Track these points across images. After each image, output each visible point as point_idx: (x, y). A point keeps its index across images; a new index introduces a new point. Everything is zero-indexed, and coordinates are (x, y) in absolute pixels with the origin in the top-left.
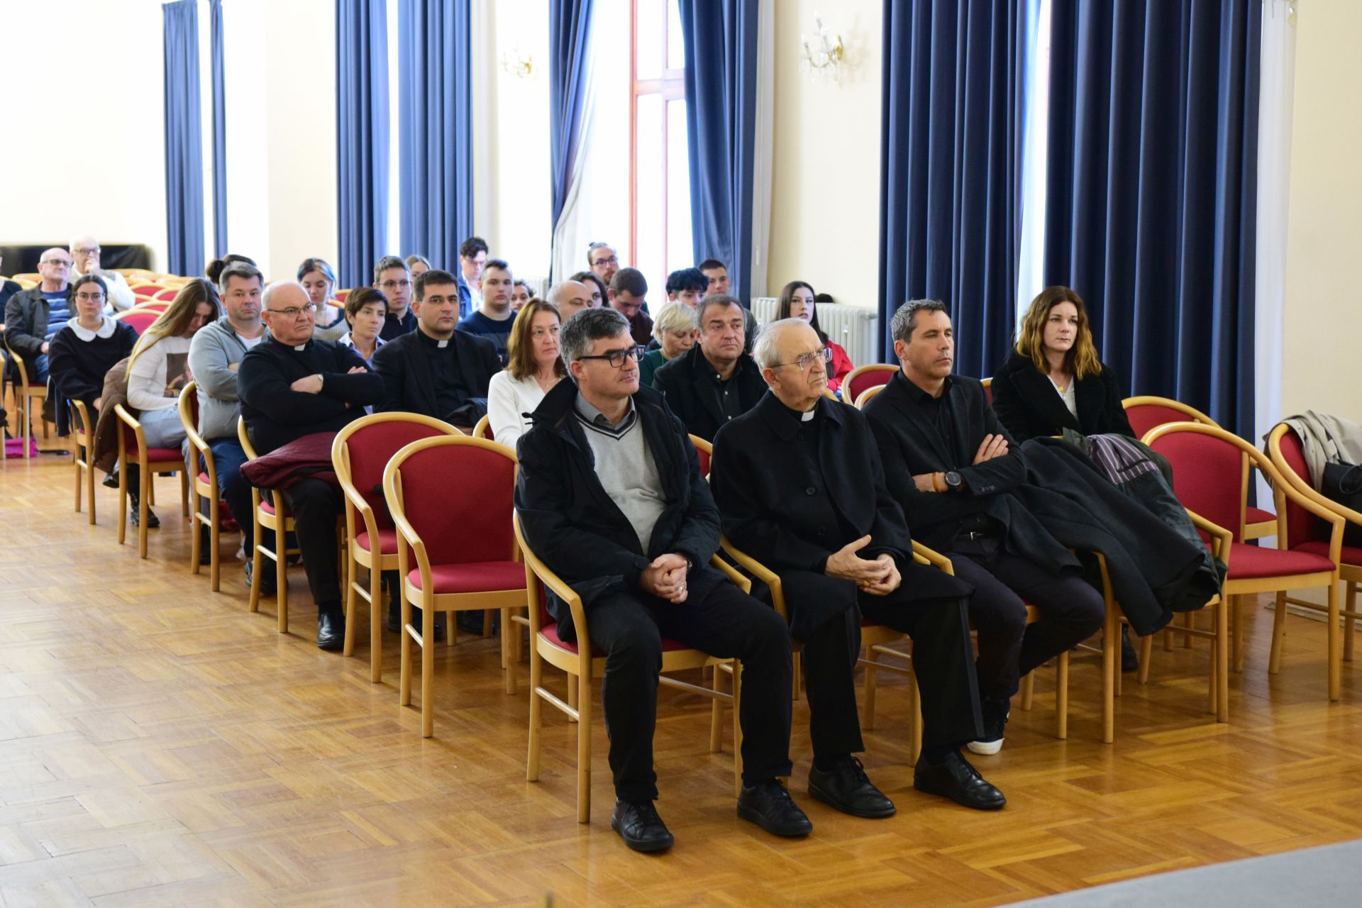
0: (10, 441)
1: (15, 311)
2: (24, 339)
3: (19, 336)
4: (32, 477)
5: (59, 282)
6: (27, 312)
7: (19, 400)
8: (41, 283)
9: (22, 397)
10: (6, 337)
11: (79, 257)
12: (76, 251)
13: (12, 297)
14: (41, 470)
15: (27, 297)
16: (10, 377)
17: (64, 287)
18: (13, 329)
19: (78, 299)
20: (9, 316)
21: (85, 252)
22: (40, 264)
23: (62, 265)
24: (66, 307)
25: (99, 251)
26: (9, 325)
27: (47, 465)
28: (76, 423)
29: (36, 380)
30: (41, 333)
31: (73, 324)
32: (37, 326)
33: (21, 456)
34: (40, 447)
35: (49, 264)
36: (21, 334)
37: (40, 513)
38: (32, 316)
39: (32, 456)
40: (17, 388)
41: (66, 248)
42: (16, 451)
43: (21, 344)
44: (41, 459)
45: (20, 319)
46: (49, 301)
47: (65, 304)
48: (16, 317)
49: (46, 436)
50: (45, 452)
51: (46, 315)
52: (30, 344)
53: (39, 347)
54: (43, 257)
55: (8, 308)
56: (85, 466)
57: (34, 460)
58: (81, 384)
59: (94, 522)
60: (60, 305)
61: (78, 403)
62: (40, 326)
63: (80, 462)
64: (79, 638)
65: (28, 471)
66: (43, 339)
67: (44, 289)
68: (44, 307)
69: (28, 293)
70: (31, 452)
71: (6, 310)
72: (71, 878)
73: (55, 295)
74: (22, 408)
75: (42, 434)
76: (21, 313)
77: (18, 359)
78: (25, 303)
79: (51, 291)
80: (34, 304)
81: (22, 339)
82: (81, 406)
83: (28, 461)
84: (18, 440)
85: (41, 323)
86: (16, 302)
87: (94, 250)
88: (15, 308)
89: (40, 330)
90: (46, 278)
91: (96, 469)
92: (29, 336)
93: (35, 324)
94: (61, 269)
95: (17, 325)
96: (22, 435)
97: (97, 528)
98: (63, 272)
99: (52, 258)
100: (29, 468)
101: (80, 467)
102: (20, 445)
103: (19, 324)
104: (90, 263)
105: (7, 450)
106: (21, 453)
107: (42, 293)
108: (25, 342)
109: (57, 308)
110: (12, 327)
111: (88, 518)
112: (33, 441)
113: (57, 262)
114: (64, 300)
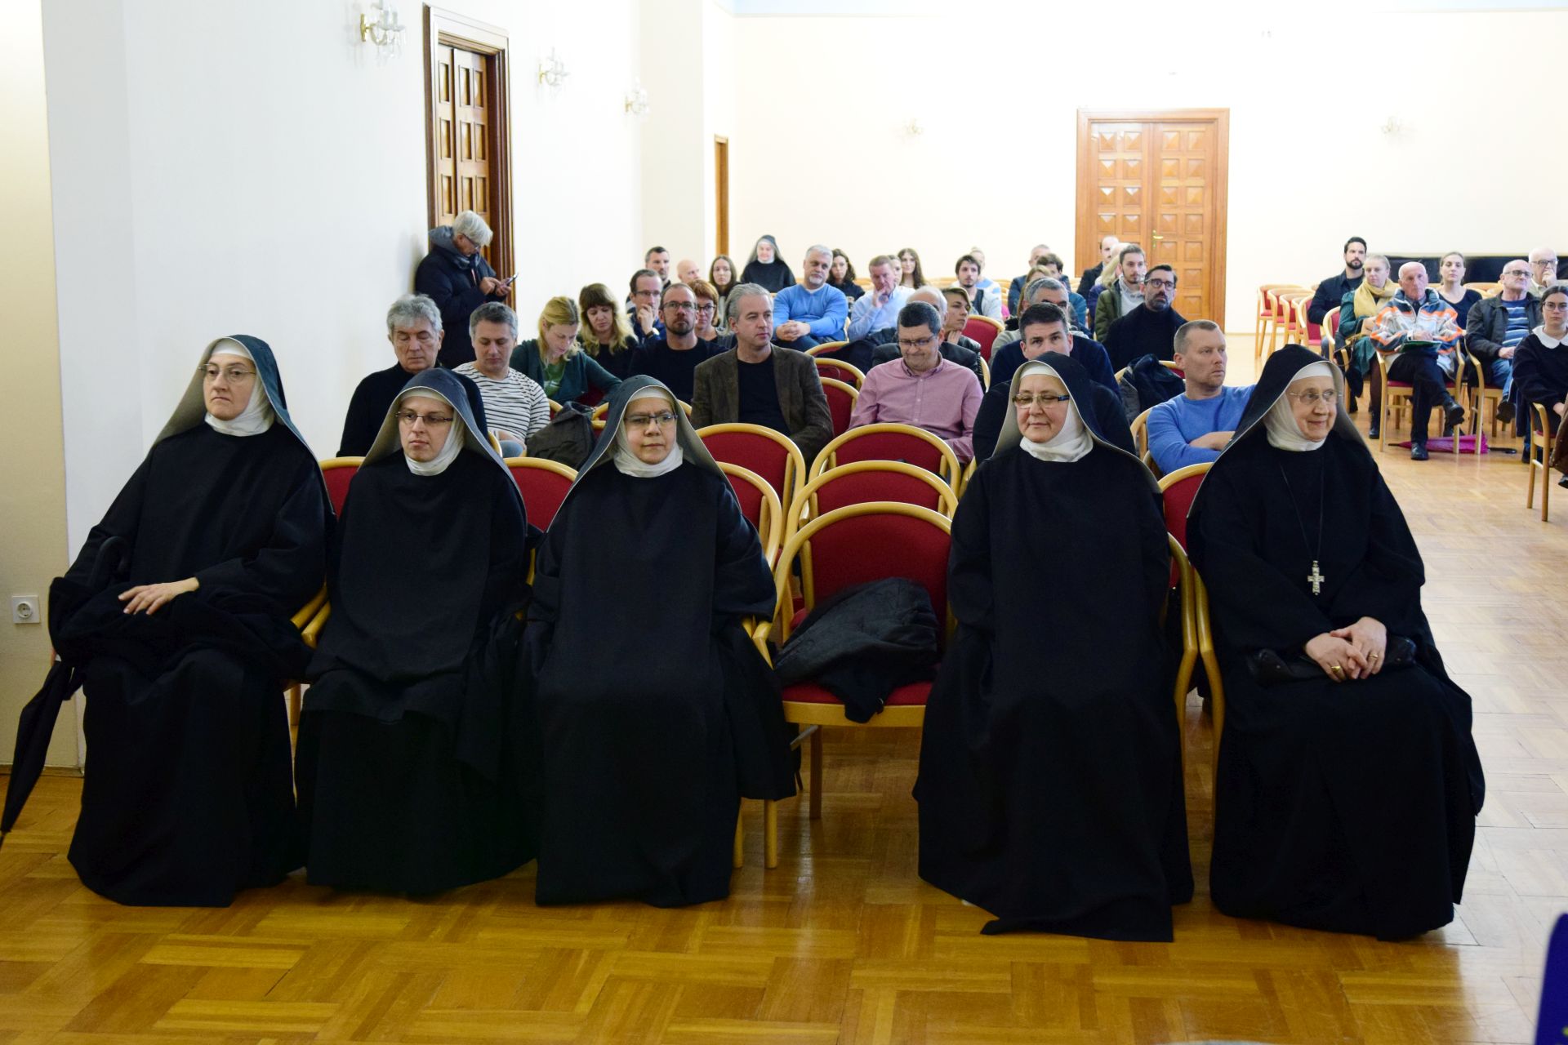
0: (1463, 437)
1: (1475, 316)
2: (1483, 344)
3: (1479, 341)
4: (1481, 471)
5: (1519, 291)
6: (1487, 318)
7: (1475, 401)
8: (1502, 292)
9: (1477, 398)
10: (1467, 341)
11: (1537, 269)
12: (1535, 262)
13: (1475, 305)
14: (1488, 467)
15: (1488, 305)
16: (1466, 378)
17: (1523, 296)
18: (1473, 334)
19: (1546, 308)
20: (1470, 322)
21: (1543, 263)
22: (1503, 274)
23: (1523, 276)
24: (1524, 315)
25: (1556, 262)
26: (1470, 331)
27: (1493, 461)
28: (1534, 425)
29: (1494, 381)
30: (1499, 339)
31: (1538, 331)
32: (1496, 332)
33: (1472, 452)
34: (1490, 445)
35: (1511, 275)
36: (1480, 339)
37: (1495, 506)
38: (1492, 322)
39: (1483, 452)
40: (1473, 389)
41: (1526, 259)
42: (1468, 446)
43: (1481, 349)
44: (1489, 456)
45: (1480, 325)
46: (1508, 309)
47: (1524, 312)
48: (1477, 323)
49: (1494, 434)
50: (1493, 449)
51: (1505, 322)
52: (1489, 348)
53: (1497, 352)
54: (1506, 269)
55: (1470, 315)
56: (1540, 466)
57: (1485, 456)
58: (1543, 388)
59: (1545, 519)
60: (1518, 313)
61: (1539, 407)
62: (1499, 332)
63: (1535, 462)
64: (1541, 627)
65: (1479, 467)
66: (1501, 344)
67: (1504, 298)
68: (1504, 316)
69: (1488, 301)
70: (1482, 448)
71: (1468, 317)
72: (1554, 850)
73: (1514, 303)
74: (1477, 407)
75: (1491, 433)
76: (1481, 320)
77: (1476, 362)
78: (1486, 310)
79: (1511, 300)
80: (1494, 312)
81: (1481, 343)
82: (1541, 409)
83: (1478, 457)
84: (1471, 436)
85: (1500, 330)
86: (1478, 309)
87: (1552, 262)
88: (1477, 314)
89: (1499, 336)
90: (1507, 287)
91: (1552, 470)
92: (1488, 341)
93: (1494, 330)
94: (1521, 279)
95: (1477, 331)
96: (1474, 432)
97: (1549, 525)
98: (1524, 282)
99: (1514, 269)
100: (1479, 464)
101: (1534, 466)
102: (1473, 442)
103: (1479, 330)
104: (1547, 274)
105: (1460, 446)
106: (1472, 448)
107: (1502, 301)
108: (1485, 346)
109: (1515, 316)
110: (1473, 332)
111: (1540, 515)
112: (1483, 439)
113: (1519, 272)
114: (1523, 308)
